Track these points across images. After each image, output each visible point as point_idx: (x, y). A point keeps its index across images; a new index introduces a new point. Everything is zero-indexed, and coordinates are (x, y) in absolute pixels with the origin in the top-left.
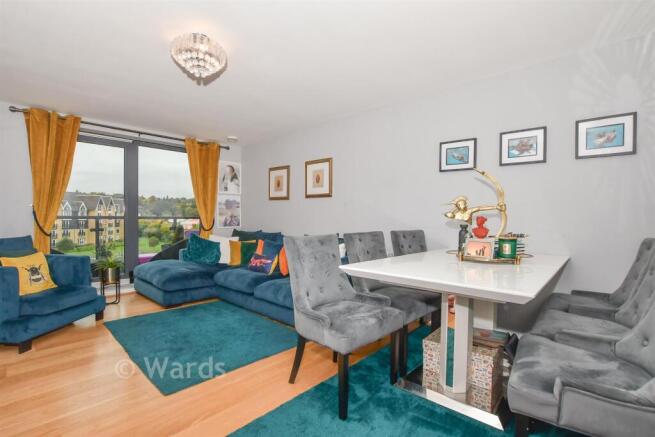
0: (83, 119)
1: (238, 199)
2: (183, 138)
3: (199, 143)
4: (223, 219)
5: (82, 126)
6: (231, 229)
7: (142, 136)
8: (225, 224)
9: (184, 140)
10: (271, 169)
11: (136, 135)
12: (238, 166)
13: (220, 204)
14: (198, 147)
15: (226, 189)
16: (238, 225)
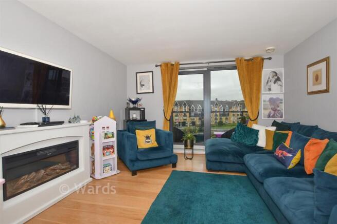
0: (180, 63)
1: (282, 97)
2: (234, 59)
3: (245, 60)
4: (267, 112)
5: (181, 66)
6: (272, 120)
7: (211, 64)
8: (269, 116)
9: (235, 61)
10: (309, 66)
11: (207, 65)
12: (281, 70)
13: (264, 101)
14: (245, 63)
15: (270, 90)
16: (281, 117)
